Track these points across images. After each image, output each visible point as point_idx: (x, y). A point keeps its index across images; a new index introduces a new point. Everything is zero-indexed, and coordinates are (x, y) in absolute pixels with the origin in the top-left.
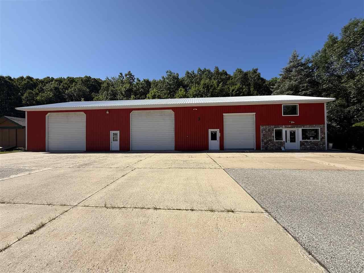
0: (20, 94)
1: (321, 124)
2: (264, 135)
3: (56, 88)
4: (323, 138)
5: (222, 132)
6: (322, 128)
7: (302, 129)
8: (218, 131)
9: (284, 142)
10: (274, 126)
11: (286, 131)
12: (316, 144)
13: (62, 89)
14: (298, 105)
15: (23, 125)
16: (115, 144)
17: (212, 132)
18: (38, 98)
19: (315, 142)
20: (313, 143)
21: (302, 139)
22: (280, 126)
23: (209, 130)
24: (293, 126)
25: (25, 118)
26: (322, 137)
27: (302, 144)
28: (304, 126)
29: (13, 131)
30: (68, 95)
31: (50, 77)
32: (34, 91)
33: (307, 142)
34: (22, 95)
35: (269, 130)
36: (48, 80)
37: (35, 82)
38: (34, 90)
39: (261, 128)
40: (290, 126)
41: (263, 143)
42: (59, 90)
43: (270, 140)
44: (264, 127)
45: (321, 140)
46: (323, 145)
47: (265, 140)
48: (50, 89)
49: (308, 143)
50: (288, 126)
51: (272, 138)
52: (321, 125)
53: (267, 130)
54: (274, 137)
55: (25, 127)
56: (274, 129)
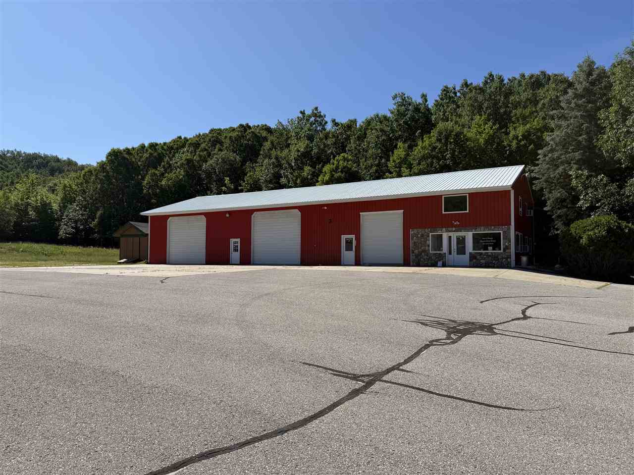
0: (140, 177)
1: (505, 226)
2: (415, 243)
3: (189, 161)
4: (507, 248)
5: (358, 239)
6: (505, 232)
7: (473, 234)
8: (353, 237)
9: (445, 254)
10: (429, 230)
11: (450, 237)
12: (495, 257)
13: (198, 162)
14: (468, 195)
15: (146, 233)
16: (235, 256)
17: (347, 240)
18: (163, 183)
19: (494, 254)
20: (490, 255)
21: (473, 250)
22: (438, 229)
23: (342, 236)
24: (458, 229)
25: (148, 223)
26: (506, 246)
27: (472, 257)
28: (476, 229)
29: (137, 239)
30: (206, 172)
31: (183, 137)
32: (159, 171)
33: (481, 254)
34: (143, 179)
35: (422, 236)
36: (180, 144)
37: (160, 152)
38: (158, 169)
39: (411, 232)
40: (454, 229)
41: (414, 254)
42: (193, 163)
43: (424, 251)
44: (415, 231)
45: (504, 250)
46: (507, 259)
47: (416, 251)
48: (180, 164)
49: (482, 256)
50: (450, 229)
51: (427, 248)
52: (503, 227)
53: (419, 236)
54: (429, 246)
55: (148, 234)
56: (430, 234)
